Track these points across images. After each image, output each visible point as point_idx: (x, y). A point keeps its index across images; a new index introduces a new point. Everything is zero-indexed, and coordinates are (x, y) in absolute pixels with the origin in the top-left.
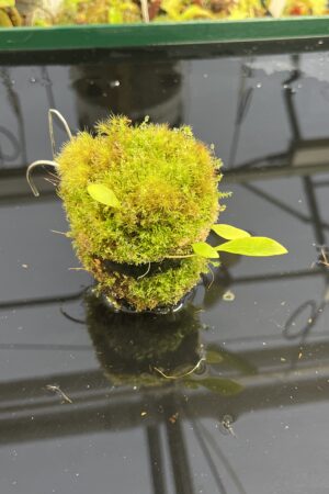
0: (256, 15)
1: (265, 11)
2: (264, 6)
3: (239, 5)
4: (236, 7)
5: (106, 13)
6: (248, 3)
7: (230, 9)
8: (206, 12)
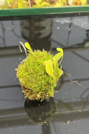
0: (64, 5)
1: (67, 3)
2: (67, 2)
3: (59, 2)
4: (58, 2)
5: (18, 4)
6: (62, 1)
7: (56, 3)
8: (48, 4)
